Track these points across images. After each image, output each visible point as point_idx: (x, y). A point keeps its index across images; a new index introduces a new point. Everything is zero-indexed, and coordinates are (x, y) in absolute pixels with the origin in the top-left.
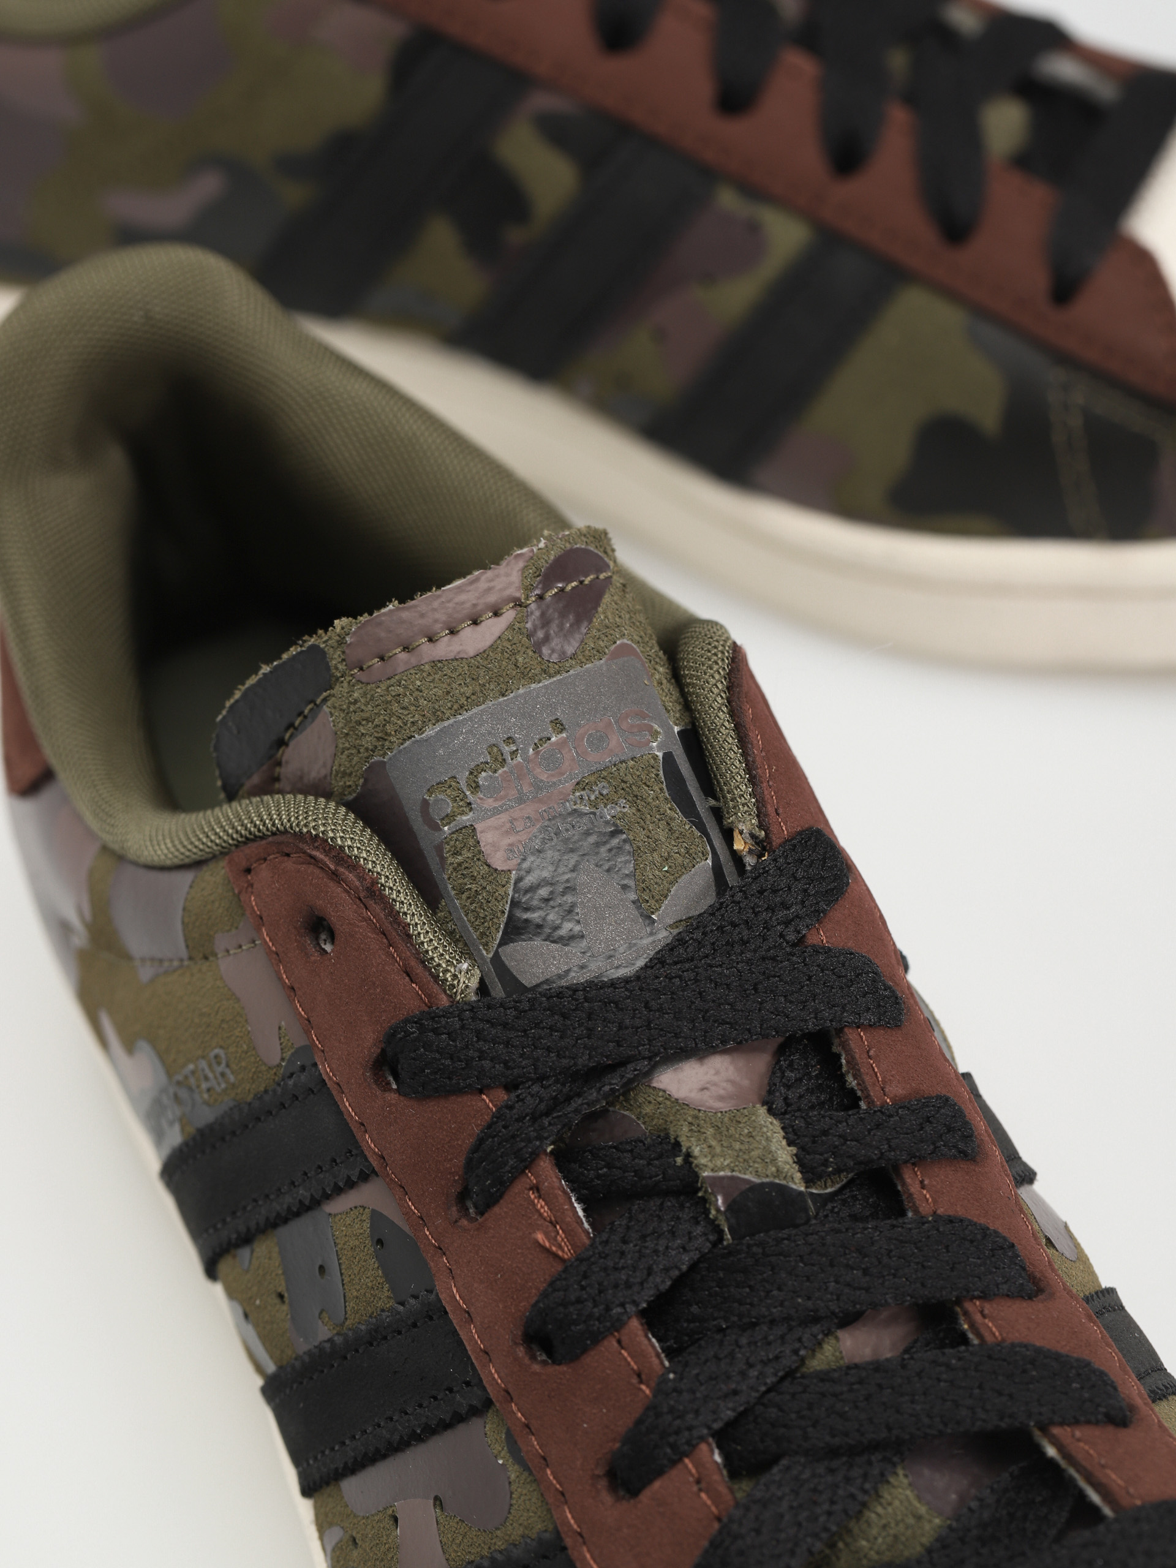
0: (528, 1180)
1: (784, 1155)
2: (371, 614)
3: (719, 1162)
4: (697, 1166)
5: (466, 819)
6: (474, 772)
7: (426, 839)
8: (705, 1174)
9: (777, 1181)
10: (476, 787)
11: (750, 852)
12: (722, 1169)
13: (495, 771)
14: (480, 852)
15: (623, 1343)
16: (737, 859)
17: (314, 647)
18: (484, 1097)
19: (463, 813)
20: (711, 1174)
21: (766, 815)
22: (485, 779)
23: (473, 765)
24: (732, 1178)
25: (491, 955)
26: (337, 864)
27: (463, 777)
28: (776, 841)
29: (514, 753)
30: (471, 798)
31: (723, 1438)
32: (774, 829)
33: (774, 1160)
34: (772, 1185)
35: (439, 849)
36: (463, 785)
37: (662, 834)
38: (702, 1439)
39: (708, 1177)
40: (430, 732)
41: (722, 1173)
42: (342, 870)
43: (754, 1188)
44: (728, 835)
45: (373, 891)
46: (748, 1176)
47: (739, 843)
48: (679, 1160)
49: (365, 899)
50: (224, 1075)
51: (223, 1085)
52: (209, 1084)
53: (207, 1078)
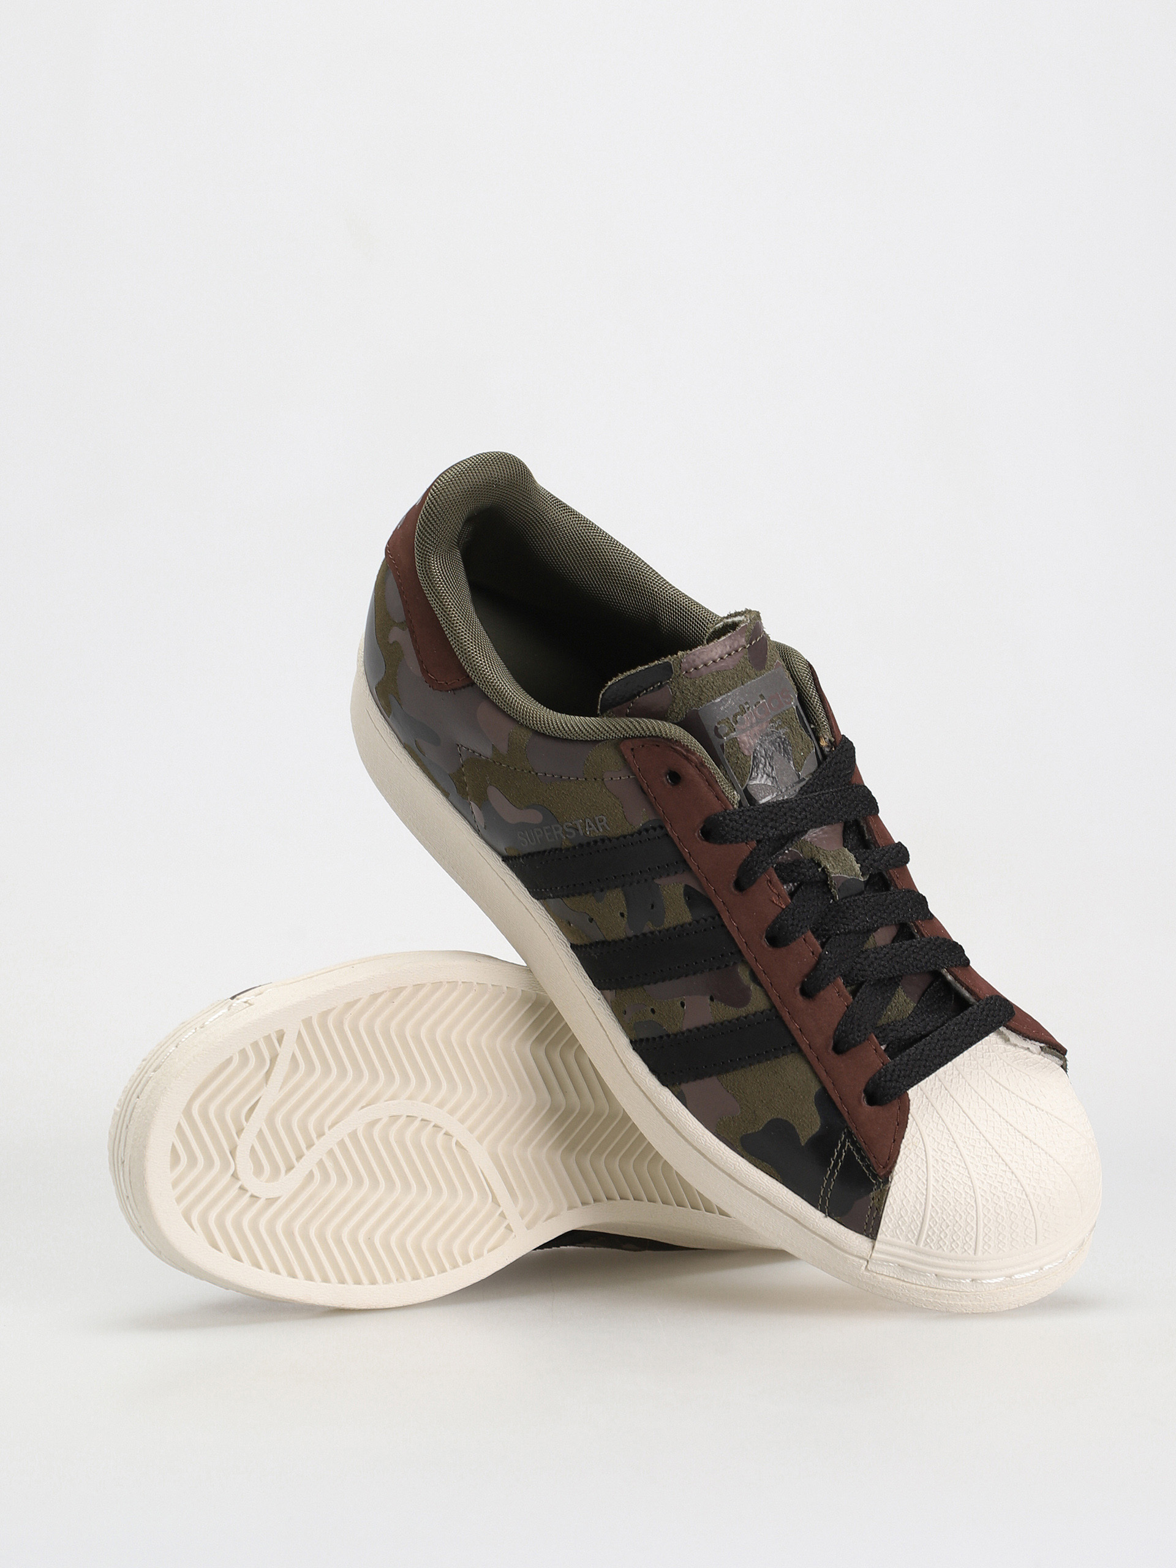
0: (765, 877)
1: (856, 867)
2: (691, 650)
3: (836, 871)
4: (828, 871)
5: (733, 734)
6: (735, 716)
7: (716, 741)
8: (832, 874)
9: (855, 877)
10: (736, 722)
11: (828, 746)
12: (837, 873)
13: (742, 715)
14: (739, 747)
15: (807, 940)
16: (822, 752)
17: (668, 665)
18: (749, 845)
19: (732, 732)
20: (834, 874)
21: (834, 732)
22: (739, 719)
23: (734, 713)
24: (841, 876)
25: (745, 790)
26: (687, 752)
27: (731, 718)
28: (838, 742)
30: (735, 726)
31: (844, 977)
32: (837, 737)
33: (854, 870)
34: (853, 879)
35: (722, 746)
36: (731, 721)
37: (800, 739)
38: (837, 976)
39: (833, 876)
40: (718, 699)
41: (837, 875)
42: (689, 755)
43: (847, 881)
44: (818, 740)
45: (702, 764)
46: (846, 876)
47: (823, 743)
48: (820, 870)
49: (701, 766)
50: (603, 826)
51: (601, 830)
52: (591, 829)
53: (590, 827)
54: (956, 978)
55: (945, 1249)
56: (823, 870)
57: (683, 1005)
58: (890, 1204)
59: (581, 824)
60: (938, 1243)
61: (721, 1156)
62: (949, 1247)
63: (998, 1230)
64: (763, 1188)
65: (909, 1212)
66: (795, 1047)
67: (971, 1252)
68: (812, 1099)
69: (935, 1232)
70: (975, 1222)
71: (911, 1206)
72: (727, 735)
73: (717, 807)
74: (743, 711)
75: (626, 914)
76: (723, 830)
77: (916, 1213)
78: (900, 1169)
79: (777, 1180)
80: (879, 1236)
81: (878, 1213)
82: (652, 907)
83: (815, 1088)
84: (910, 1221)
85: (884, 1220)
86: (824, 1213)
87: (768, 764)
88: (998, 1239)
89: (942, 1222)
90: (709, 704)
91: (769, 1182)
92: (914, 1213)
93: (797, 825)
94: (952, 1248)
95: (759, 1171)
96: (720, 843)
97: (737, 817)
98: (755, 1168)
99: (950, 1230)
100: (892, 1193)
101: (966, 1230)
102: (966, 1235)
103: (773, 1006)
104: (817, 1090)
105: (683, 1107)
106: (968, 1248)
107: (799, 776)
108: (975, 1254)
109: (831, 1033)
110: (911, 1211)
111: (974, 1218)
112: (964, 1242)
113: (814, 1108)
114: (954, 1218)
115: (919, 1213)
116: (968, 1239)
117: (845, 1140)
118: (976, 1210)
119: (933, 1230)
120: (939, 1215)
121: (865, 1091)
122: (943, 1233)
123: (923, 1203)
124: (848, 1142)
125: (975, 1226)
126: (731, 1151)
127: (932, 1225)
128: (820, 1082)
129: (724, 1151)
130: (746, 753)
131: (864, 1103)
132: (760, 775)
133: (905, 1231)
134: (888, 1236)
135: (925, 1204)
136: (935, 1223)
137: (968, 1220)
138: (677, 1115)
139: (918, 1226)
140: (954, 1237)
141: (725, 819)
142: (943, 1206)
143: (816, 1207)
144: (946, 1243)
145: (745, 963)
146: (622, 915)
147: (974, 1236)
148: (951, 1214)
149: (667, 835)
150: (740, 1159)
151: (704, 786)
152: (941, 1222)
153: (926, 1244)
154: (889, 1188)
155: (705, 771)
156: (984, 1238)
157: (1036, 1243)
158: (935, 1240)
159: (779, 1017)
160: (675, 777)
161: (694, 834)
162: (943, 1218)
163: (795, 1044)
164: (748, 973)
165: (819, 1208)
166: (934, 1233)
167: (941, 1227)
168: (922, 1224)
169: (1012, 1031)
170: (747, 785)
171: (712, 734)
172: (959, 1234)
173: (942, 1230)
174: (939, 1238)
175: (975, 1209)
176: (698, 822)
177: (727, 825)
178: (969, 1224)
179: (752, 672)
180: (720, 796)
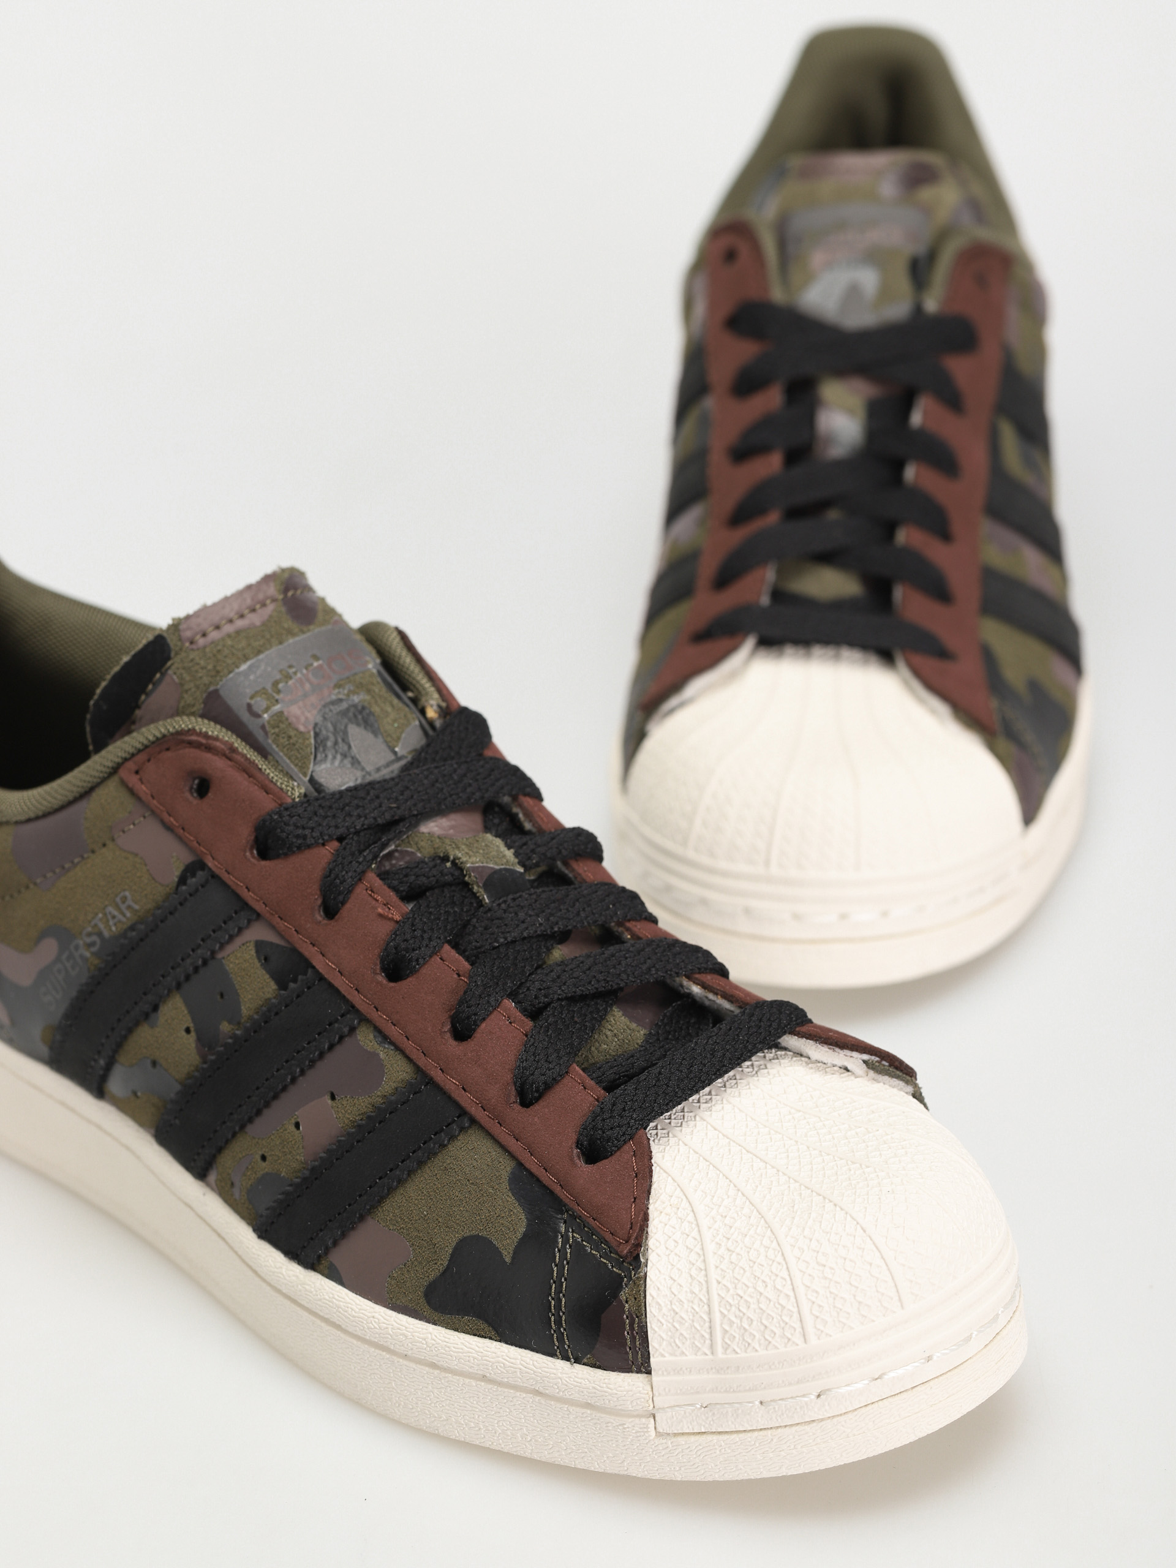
0: (364, 886)
1: (509, 854)
3: (474, 859)
4: (462, 863)
5: (277, 708)
6: (275, 684)
7: (254, 724)
8: (468, 865)
9: (508, 867)
10: (279, 692)
11: (437, 718)
12: (477, 863)
13: (287, 682)
14: (290, 724)
15: (444, 959)
16: (431, 724)
18: (327, 847)
19: (274, 705)
20: (472, 865)
21: (447, 701)
22: (282, 687)
23: (273, 681)
24: (483, 867)
25: (308, 778)
26: (206, 741)
27: (269, 687)
28: (453, 709)
29: (295, 673)
30: (277, 697)
33: (503, 857)
34: (505, 869)
35: (263, 727)
36: (270, 691)
37: (389, 709)
38: (503, 998)
39: (469, 867)
40: (244, 667)
41: (477, 865)
42: (210, 743)
43: (496, 872)
44: (423, 712)
45: (234, 750)
46: (492, 866)
47: (431, 713)
48: (448, 864)
49: (229, 754)
50: (129, 907)
51: (128, 914)
52: (116, 920)
53: (114, 917)
54: (704, 986)
55: (757, 1347)
56: (454, 863)
57: (297, 1125)
58: (653, 1298)
59: (101, 920)
60: (744, 1339)
61: (403, 1335)
62: (763, 1341)
63: (831, 1293)
64: (474, 1358)
65: (685, 1301)
66: (464, 1120)
67: (798, 1339)
68: (505, 1185)
69: (734, 1323)
70: (791, 1287)
71: (686, 1292)
72: (267, 710)
73: (268, 804)
74: (288, 677)
75: (192, 1029)
76: (283, 831)
77: (696, 1301)
78: (658, 1244)
79: (491, 1338)
80: (653, 1361)
81: (640, 1322)
82: (222, 995)
83: (506, 1167)
84: (691, 1317)
85: (651, 1327)
86: (568, 1359)
87: (340, 740)
88: (835, 1307)
89: (739, 1301)
90: (231, 675)
91: (479, 1345)
92: (692, 1302)
93: (398, 808)
94: (767, 1342)
95: (462, 1336)
96: (286, 855)
97: (300, 810)
98: (456, 1333)
99: (755, 1311)
100: (651, 1280)
101: (779, 1304)
102: (782, 1311)
103: (418, 1069)
104: (509, 1169)
105: (340, 1287)
106: (792, 1334)
107: (395, 753)
108: (805, 1341)
109: (509, 1077)
110: (688, 1301)
111: (785, 1280)
112: (782, 1325)
113: (511, 1199)
114: (755, 1288)
115: (701, 1300)
116: (787, 1319)
117: (567, 1231)
118: (788, 1268)
119: (729, 1319)
120: (732, 1291)
121: (579, 1144)
122: (745, 1320)
123: (704, 1283)
124: (573, 1232)
125: (791, 1294)
126: (417, 1321)
127: (726, 1312)
128: (512, 1156)
129: (407, 1325)
130: (302, 728)
131: (580, 1163)
132: (330, 756)
133: (687, 1336)
134: (666, 1355)
135: (707, 1282)
136: (728, 1307)
137: (778, 1286)
138: (332, 1302)
139: (705, 1320)
140: (764, 1322)
141: (281, 816)
142: (734, 1277)
143: (551, 1354)
144: (754, 1336)
145: (364, 1020)
146: (188, 1031)
147: (795, 1310)
148: (750, 1285)
149: (214, 876)
150: (431, 1327)
151: (240, 778)
152: (737, 1302)
153: (726, 1347)
154: (646, 1274)
155: (239, 758)
156: (811, 1310)
157: (902, 1306)
158: (737, 1336)
159: (430, 1082)
160: (203, 787)
161: (246, 857)
162: (738, 1295)
163: (463, 1113)
164: (371, 1036)
165: (558, 1354)
166: (731, 1323)
167: (740, 1310)
168: (709, 1313)
169: (807, 1038)
170: (312, 772)
171: (245, 717)
172: (771, 1313)
173: (741, 1315)
174: (742, 1331)
175: (785, 1266)
176: (245, 833)
177: (286, 824)
178: (781, 1292)
179: (295, 627)
180: (267, 787)
